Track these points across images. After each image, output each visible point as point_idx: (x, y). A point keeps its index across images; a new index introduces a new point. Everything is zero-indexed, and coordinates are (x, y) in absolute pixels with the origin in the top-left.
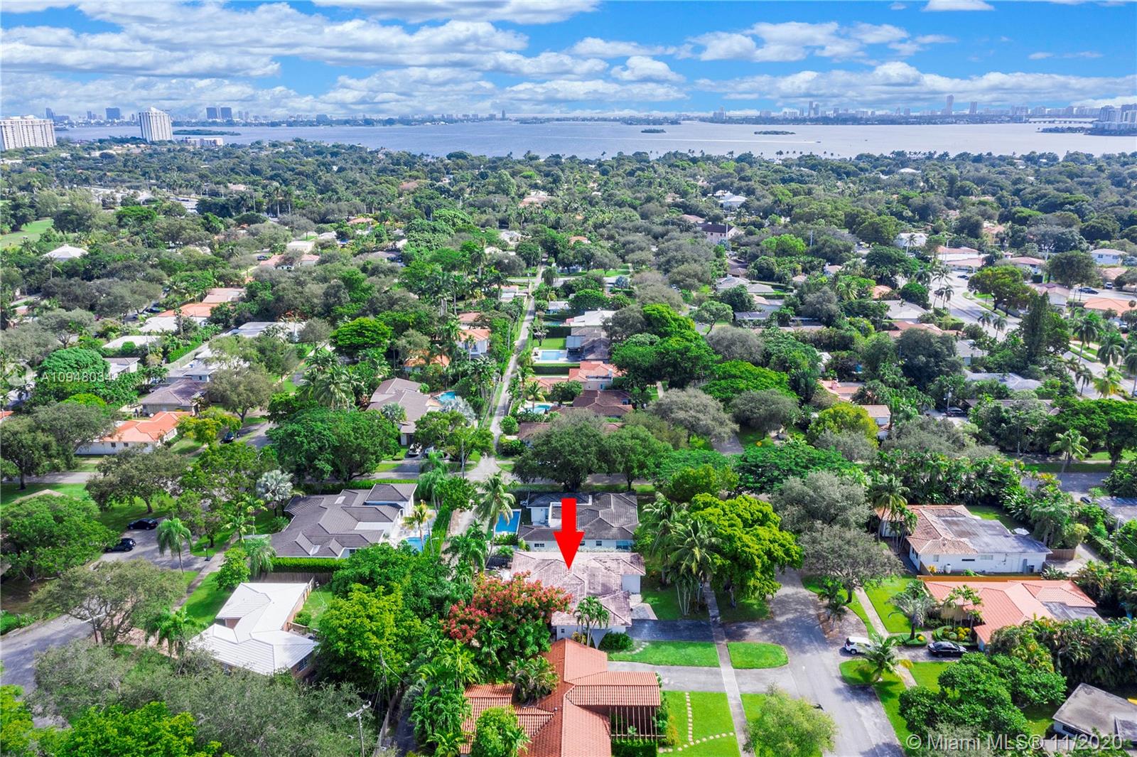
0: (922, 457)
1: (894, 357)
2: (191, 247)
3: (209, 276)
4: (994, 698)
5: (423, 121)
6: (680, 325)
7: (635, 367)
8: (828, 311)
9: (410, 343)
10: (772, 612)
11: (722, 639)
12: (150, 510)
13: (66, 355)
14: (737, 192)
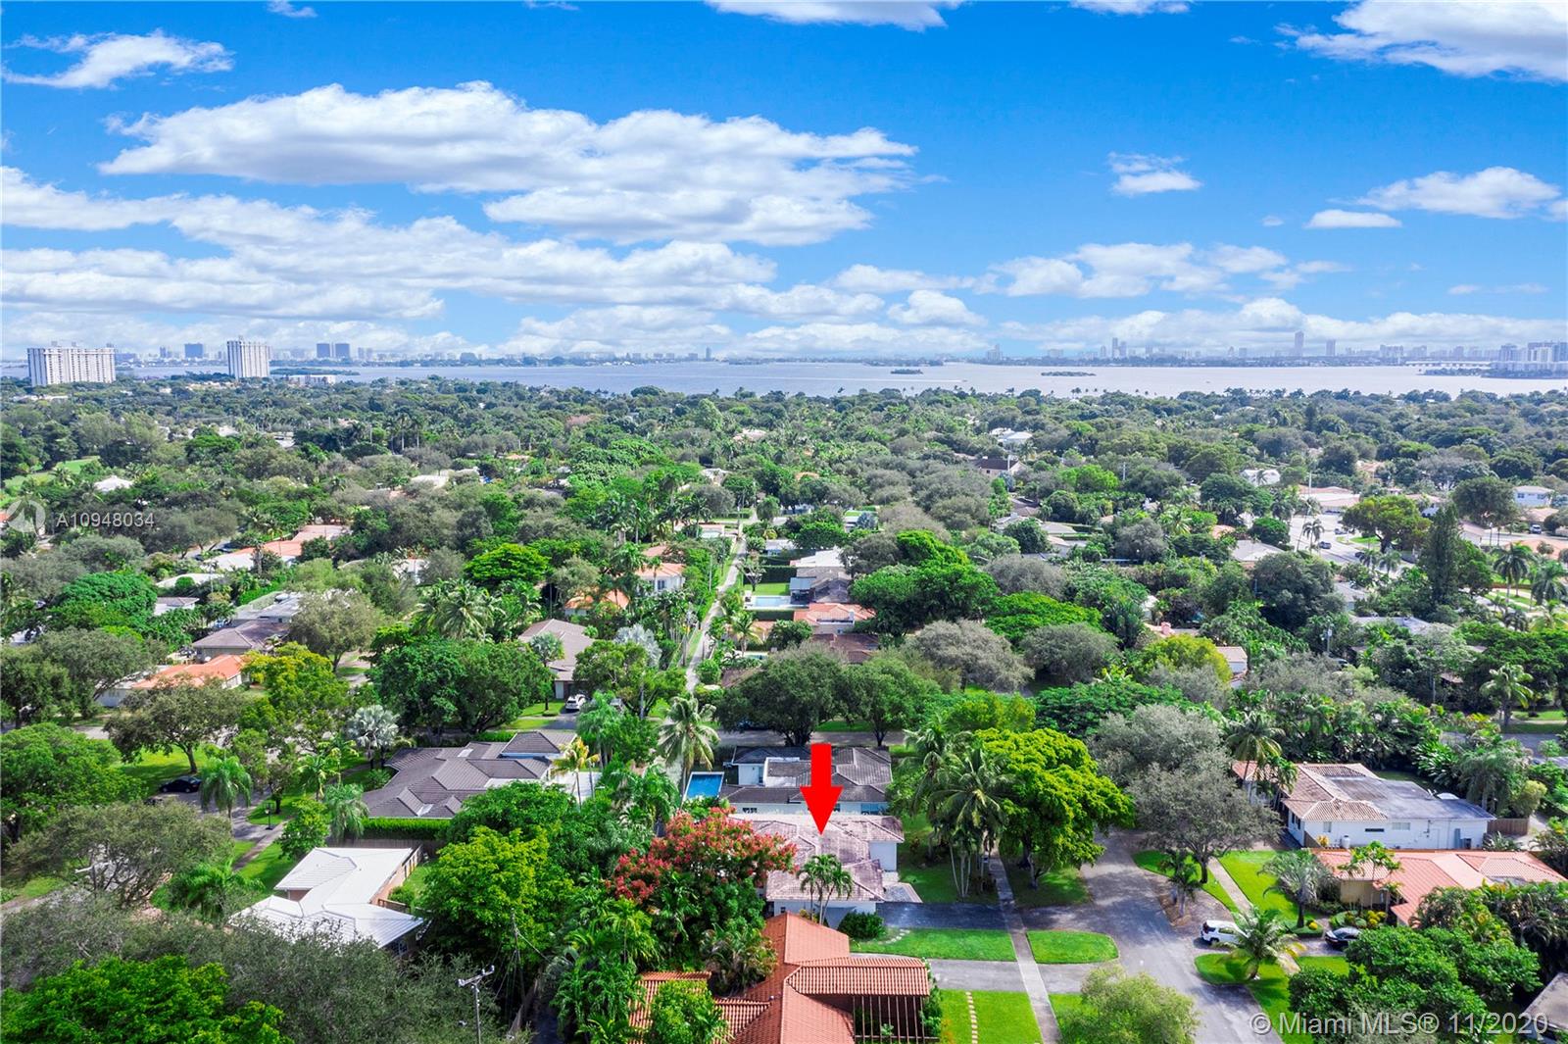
0: (1296, 699)
1: (1248, 594)
2: (278, 478)
3: (303, 509)
4: (1433, 972)
5: (602, 361)
6: (947, 558)
7: (885, 602)
8: (1152, 547)
9: (573, 574)
10: (1090, 895)
11: (1019, 927)
12: (194, 768)
13: (96, 580)
14: (1021, 428)
